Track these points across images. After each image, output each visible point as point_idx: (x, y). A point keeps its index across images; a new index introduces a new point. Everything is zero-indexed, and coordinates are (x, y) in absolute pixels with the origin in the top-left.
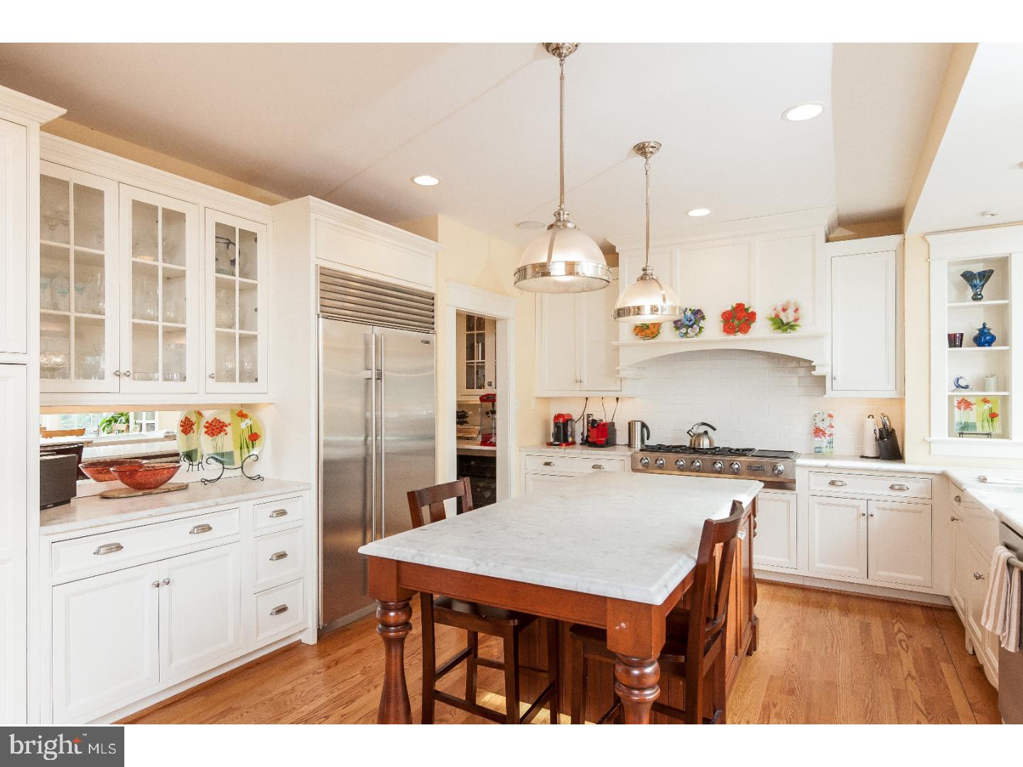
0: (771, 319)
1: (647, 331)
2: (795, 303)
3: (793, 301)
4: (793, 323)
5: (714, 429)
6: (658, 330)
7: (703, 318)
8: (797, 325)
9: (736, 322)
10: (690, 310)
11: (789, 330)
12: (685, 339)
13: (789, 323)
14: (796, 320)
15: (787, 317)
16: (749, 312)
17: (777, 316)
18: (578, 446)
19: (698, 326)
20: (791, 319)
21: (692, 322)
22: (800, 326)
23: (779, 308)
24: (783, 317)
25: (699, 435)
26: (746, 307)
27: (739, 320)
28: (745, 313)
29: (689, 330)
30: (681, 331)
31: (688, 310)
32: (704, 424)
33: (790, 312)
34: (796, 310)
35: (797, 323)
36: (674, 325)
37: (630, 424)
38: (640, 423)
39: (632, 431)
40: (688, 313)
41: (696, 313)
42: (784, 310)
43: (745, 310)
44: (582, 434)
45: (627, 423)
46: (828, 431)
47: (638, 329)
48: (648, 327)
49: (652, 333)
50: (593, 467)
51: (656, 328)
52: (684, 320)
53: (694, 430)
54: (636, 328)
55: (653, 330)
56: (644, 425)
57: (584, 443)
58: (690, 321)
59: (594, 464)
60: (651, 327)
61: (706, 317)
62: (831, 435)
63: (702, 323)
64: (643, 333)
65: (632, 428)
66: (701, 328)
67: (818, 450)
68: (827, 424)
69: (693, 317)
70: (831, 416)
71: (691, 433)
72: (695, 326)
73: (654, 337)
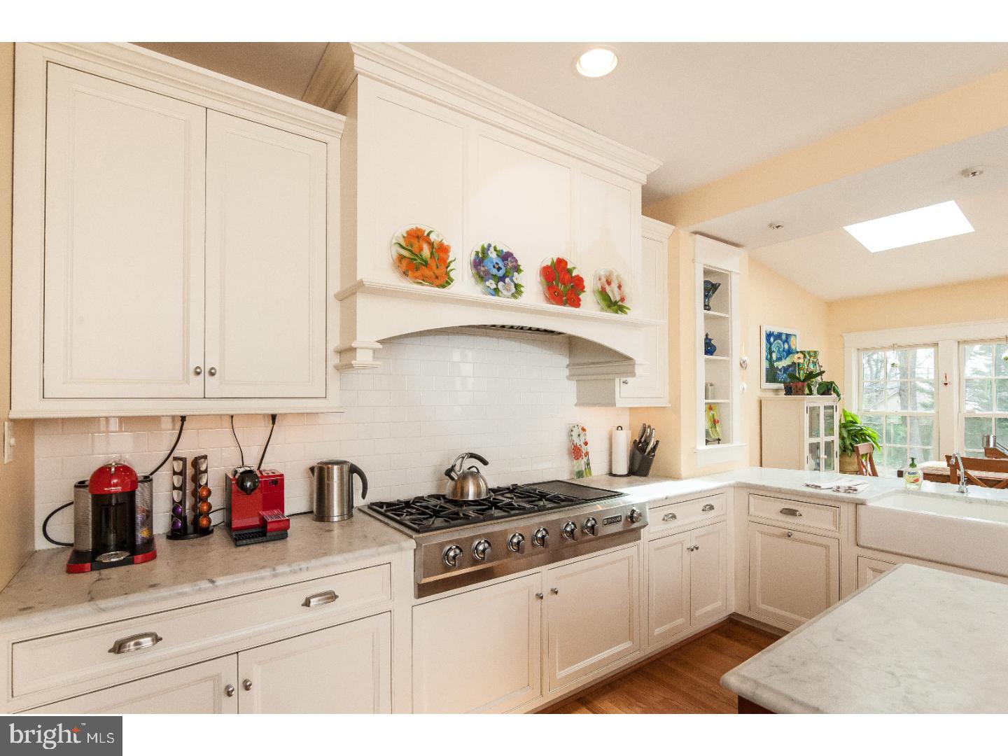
0: (599, 292)
1: (426, 272)
2: (618, 277)
3: (615, 274)
4: (620, 302)
5: (485, 463)
6: (447, 274)
7: (518, 269)
8: (625, 307)
9: (561, 287)
10: (495, 250)
11: (619, 312)
12: (494, 300)
13: (616, 302)
14: (622, 299)
15: (614, 294)
16: (574, 274)
17: (604, 290)
20: (617, 297)
21: (501, 273)
22: (629, 309)
23: (604, 280)
24: (608, 289)
25: (464, 477)
26: (569, 266)
27: (564, 284)
28: (569, 276)
29: (501, 284)
30: (488, 283)
31: (492, 249)
32: (472, 456)
33: (614, 285)
34: (620, 287)
35: (624, 303)
36: (474, 271)
37: (321, 470)
38: (346, 468)
39: (328, 485)
40: (493, 255)
41: (506, 256)
42: (609, 283)
43: (570, 271)
44: (176, 511)
45: (312, 469)
46: (584, 449)
47: (404, 263)
48: (426, 264)
49: (437, 277)
50: (307, 603)
51: (443, 267)
52: (488, 266)
53: (457, 468)
54: (401, 258)
55: (438, 272)
56: (354, 469)
57: (177, 533)
58: (499, 269)
59: (309, 595)
60: (432, 264)
61: (521, 268)
62: (587, 454)
63: (518, 278)
64: (419, 273)
65: (328, 479)
66: (516, 286)
67: (580, 474)
68: (583, 441)
69: (501, 265)
70: (584, 430)
71: (453, 474)
72: (507, 280)
73: (444, 287)
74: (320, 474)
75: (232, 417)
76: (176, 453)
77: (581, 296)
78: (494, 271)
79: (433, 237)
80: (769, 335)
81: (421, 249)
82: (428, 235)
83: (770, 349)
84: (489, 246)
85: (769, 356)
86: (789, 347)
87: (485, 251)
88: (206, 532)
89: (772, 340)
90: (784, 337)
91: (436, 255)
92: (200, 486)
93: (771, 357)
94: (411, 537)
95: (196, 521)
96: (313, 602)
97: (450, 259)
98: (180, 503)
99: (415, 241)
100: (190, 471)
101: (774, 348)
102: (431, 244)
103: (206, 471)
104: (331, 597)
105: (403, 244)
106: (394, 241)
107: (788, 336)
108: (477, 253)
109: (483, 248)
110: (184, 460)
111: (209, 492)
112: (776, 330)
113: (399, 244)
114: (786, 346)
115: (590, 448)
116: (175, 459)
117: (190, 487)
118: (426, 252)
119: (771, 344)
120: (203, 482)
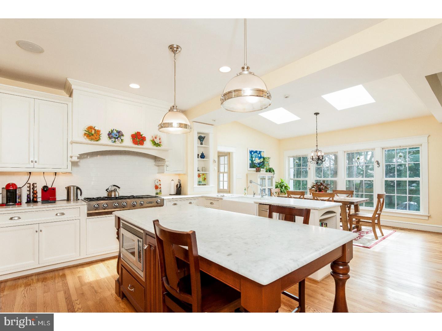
0: (151, 141)
1: (92, 137)
2: (159, 136)
3: (158, 135)
4: (159, 144)
5: (119, 188)
6: (99, 137)
7: (123, 135)
8: (161, 145)
9: (138, 140)
10: (116, 130)
11: (158, 146)
12: (114, 144)
13: (158, 143)
14: (160, 143)
15: (157, 141)
16: (143, 136)
17: (153, 140)
18: (39, 204)
19: (121, 139)
20: (158, 142)
21: (117, 137)
22: (162, 145)
23: (154, 137)
24: (155, 140)
25: (112, 191)
26: (141, 134)
27: (139, 139)
28: (141, 136)
29: (116, 140)
30: (112, 140)
31: (115, 130)
32: (114, 186)
33: (158, 139)
34: (160, 139)
35: (161, 144)
36: (108, 136)
37: (68, 187)
38: (75, 187)
39: (70, 191)
40: (115, 132)
41: (119, 132)
42: (156, 138)
43: (141, 135)
44: (28, 196)
45: (66, 188)
46: (159, 186)
47: (86, 135)
48: (93, 135)
49: (96, 138)
50: (57, 215)
51: (98, 136)
52: (113, 135)
53: (109, 189)
54: (85, 134)
55: (96, 137)
56: (78, 188)
57: (28, 202)
58: (116, 136)
59: (58, 213)
60: (95, 135)
61: (124, 135)
62: (160, 188)
63: (122, 138)
64: (90, 138)
65: (70, 190)
66: (122, 140)
67: (157, 194)
68: (159, 184)
69: (117, 134)
70: (160, 181)
71: (108, 190)
72: (119, 138)
73: (97, 141)
74: (68, 189)
75: (44, 173)
76: (28, 182)
77: (144, 142)
78: (115, 136)
79: (96, 128)
80: (251, 152)
81: (92, 131)
82: (94, 127)
83: (252, 156)
84: (114, 129)
85: (251, 159)
86: (261, 155)
87: (112, 131)
88: (36, 202)
89: (253, 153)
90: (258, 152)
91: (96, 133)
92: (34, 190)
93: (252, 159)
94: (86, 202)
95: (33, 199)
96: (58, 214)
97: (100, 134)
98: (29, 194)
99: (90, 130)
100: (32, 187)
101: (253, 156)
102: (95, 130)
103: (36, 187)
104: (63, 214)
105: (86, 130)
106: (84, 129)
107: (260, 152)
108: (109, 132)
109: (112, 130)
110: (30, 184)
111: (37, 192)
112: (254, 150)
113: (85, 131)
114: (259, 155)
115: (162, 186)
116: (28, 183)
117: (32, 190)
118: (93, 132)
119: (252, 155)
120: (35, 190)
